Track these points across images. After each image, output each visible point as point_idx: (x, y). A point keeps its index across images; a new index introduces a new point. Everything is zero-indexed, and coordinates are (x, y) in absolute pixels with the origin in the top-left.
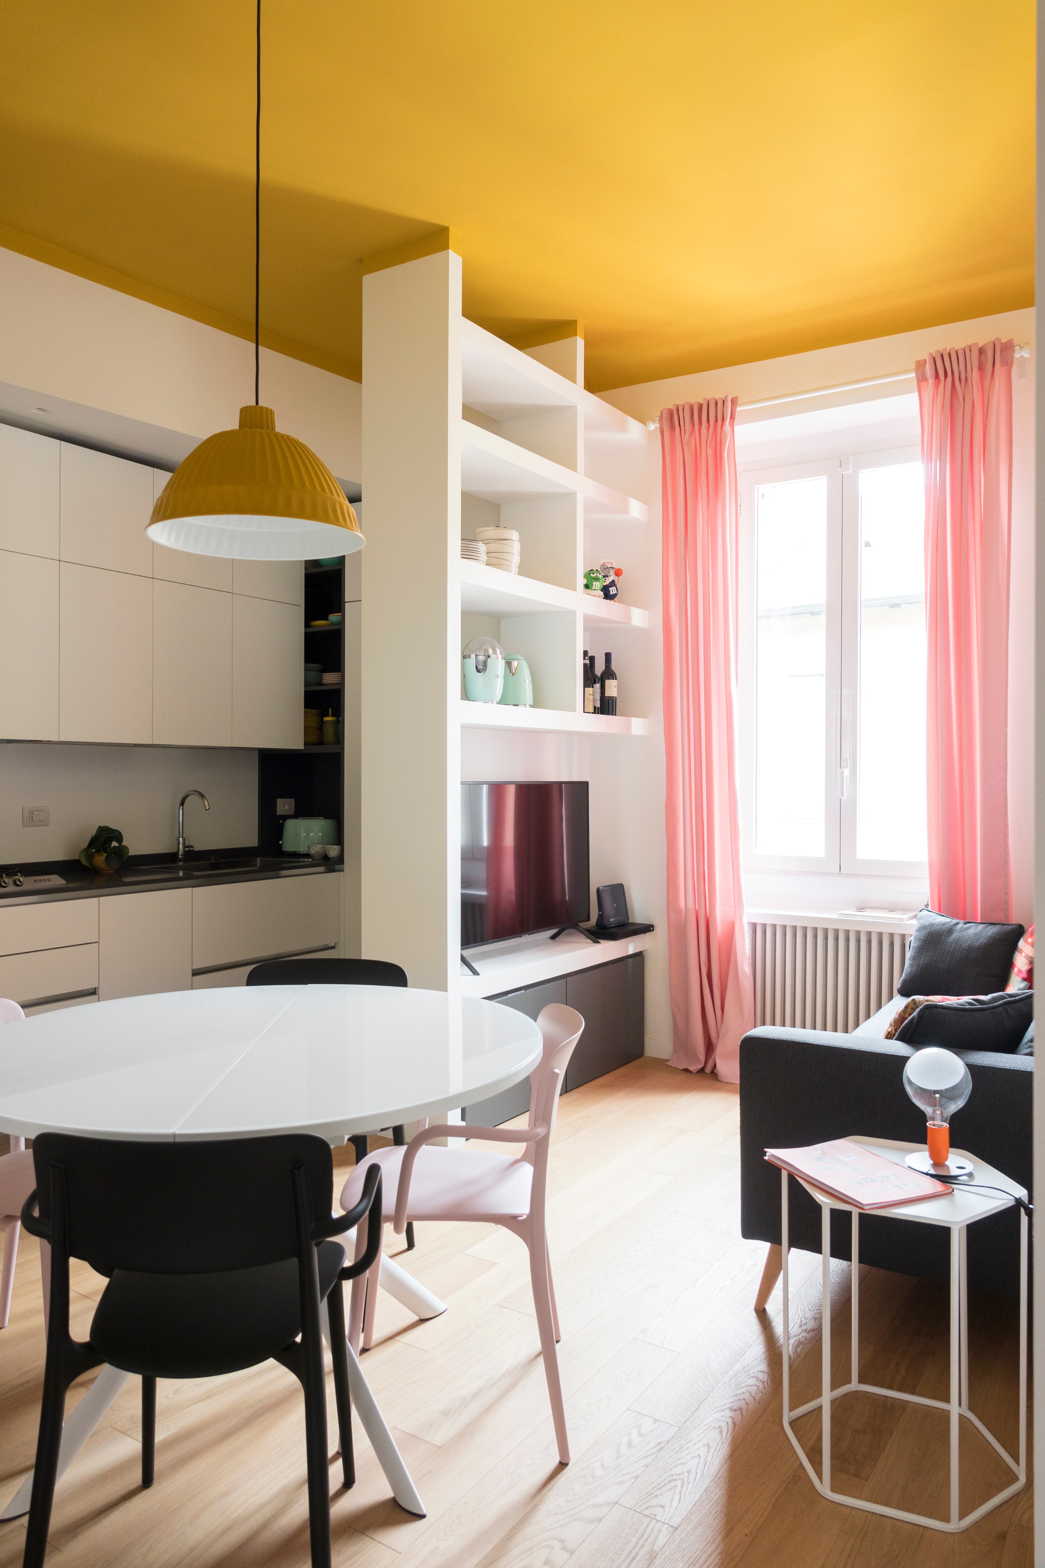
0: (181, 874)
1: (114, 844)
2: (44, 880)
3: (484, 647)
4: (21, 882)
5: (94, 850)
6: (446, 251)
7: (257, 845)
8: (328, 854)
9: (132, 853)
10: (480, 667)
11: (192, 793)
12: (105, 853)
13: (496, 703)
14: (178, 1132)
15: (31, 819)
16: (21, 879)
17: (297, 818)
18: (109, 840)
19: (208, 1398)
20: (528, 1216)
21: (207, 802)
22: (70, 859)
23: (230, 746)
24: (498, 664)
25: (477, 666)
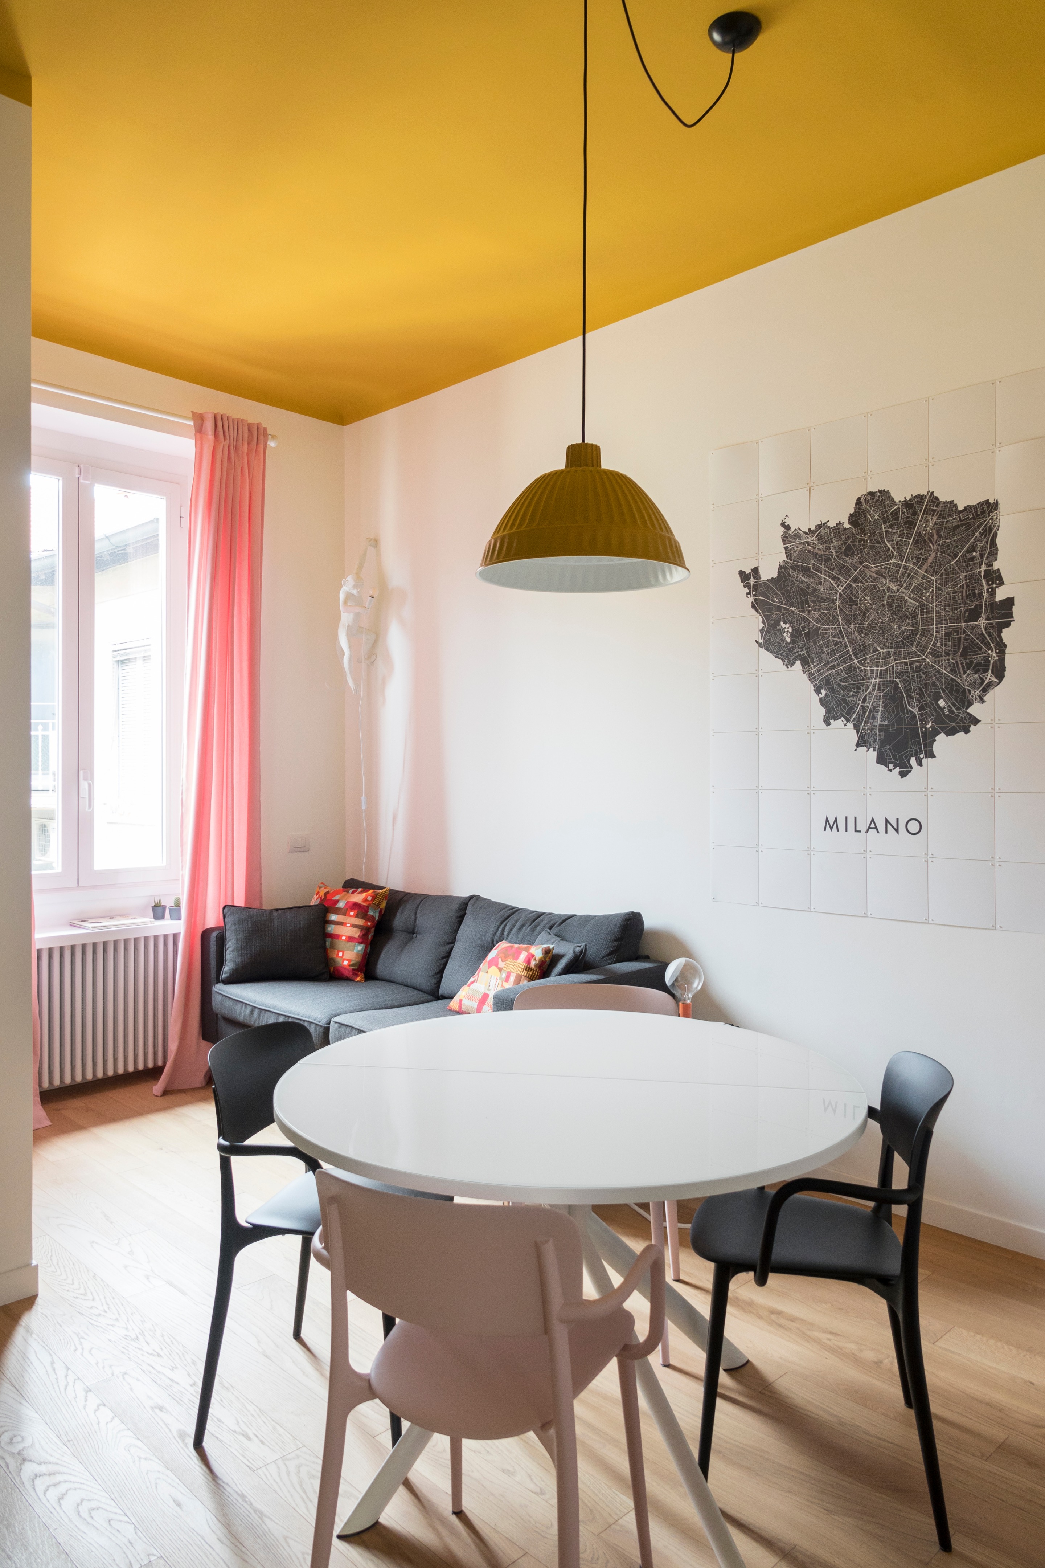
6: (28, 108)
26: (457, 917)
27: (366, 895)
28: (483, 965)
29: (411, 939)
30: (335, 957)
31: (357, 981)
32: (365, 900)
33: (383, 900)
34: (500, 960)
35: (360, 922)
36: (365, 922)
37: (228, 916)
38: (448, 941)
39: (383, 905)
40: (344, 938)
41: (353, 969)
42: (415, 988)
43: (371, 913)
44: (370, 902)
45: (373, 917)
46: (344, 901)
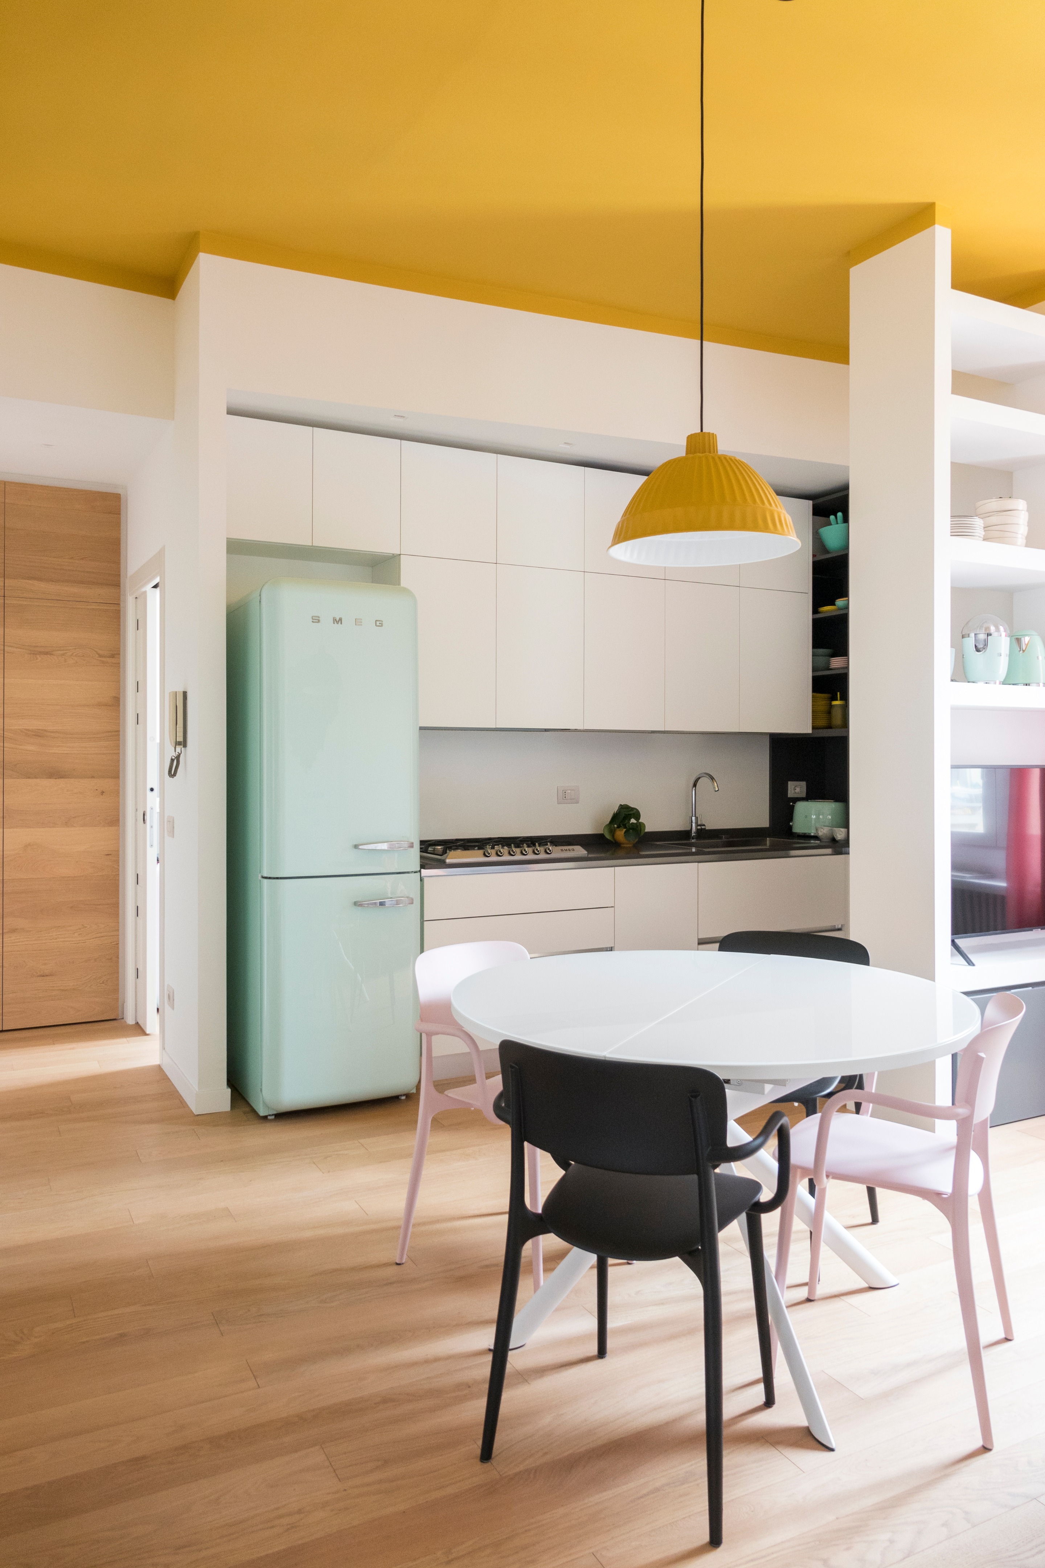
0: (694, 850)
1: (633, 821)
2: (569, 850)
3: (985, 625)
4: (550, 851)
5: (616, 826)
6: (932, 227)
7: (768, 826)
8: (835, 837)
9: (648, 829)
10: (980, 646)
11: (705, 775)
12: (624, 828)
13: (1000, 684)
14: (607, 1056)
15: (564, 796)
16: (550, 848)
17: (808, 801)
18: (628, 817)
19: (662, 1304)
20: (951, 1194)
21: (716, 784)
22: (596, 833)
23: (738, 731)
24: (1002, 642)
25: (977, 645)
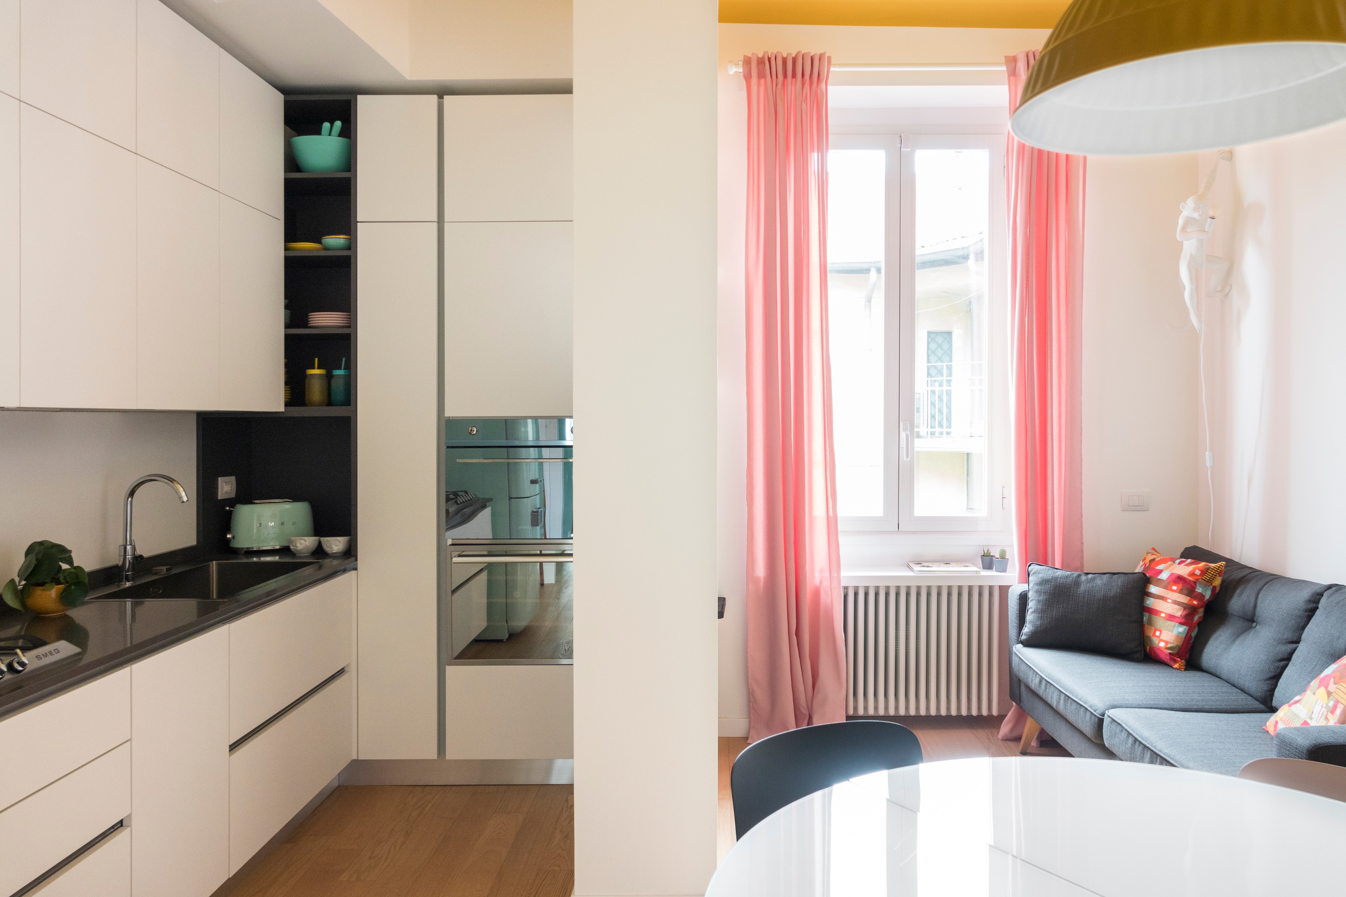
1: (62, 566)
7: (197, 544)
12: (57, 585)
17: (252, 503)
18: (49, 561)
23: (216, 410)
26: (1306, 611)
27: (1194, 568)
28: (1314, 682)
29: (1250, 628)
30: (1151, 635)
31: (1176, 669)
32: (1192, 574)
33: (1216, 576)
34: (1332, 680)
35: (1184, 599)
36: (1190, 600)
37: (1032, 575)
38: (1290, 640)
39: (1218, 582)
40: (1163, 615)
41: (1170, 654)
42: (1243, 690)
43: (1199, 590)
44: (1198, 577)
45: (1201, 596)
46: (1167, 572)
